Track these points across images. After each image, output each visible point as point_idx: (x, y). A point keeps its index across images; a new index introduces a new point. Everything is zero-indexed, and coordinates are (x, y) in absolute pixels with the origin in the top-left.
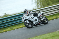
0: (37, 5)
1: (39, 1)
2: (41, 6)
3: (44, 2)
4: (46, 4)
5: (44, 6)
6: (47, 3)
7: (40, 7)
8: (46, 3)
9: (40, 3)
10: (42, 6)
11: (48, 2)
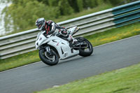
0: (5, 26)
1: (9, 16)
2: (15, 28)
3: (21, 19)
4: (27, 23)
5: (22, 28)
6: (29, 20)
7: (12, 30)
8: (27, 20)
9: (12, 21)
10: (18, 28)
11: (31, 18)
